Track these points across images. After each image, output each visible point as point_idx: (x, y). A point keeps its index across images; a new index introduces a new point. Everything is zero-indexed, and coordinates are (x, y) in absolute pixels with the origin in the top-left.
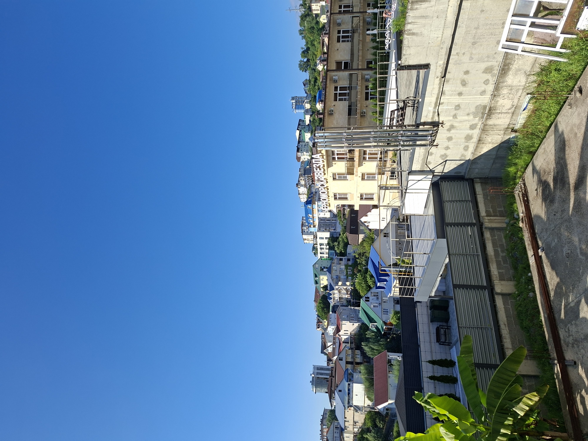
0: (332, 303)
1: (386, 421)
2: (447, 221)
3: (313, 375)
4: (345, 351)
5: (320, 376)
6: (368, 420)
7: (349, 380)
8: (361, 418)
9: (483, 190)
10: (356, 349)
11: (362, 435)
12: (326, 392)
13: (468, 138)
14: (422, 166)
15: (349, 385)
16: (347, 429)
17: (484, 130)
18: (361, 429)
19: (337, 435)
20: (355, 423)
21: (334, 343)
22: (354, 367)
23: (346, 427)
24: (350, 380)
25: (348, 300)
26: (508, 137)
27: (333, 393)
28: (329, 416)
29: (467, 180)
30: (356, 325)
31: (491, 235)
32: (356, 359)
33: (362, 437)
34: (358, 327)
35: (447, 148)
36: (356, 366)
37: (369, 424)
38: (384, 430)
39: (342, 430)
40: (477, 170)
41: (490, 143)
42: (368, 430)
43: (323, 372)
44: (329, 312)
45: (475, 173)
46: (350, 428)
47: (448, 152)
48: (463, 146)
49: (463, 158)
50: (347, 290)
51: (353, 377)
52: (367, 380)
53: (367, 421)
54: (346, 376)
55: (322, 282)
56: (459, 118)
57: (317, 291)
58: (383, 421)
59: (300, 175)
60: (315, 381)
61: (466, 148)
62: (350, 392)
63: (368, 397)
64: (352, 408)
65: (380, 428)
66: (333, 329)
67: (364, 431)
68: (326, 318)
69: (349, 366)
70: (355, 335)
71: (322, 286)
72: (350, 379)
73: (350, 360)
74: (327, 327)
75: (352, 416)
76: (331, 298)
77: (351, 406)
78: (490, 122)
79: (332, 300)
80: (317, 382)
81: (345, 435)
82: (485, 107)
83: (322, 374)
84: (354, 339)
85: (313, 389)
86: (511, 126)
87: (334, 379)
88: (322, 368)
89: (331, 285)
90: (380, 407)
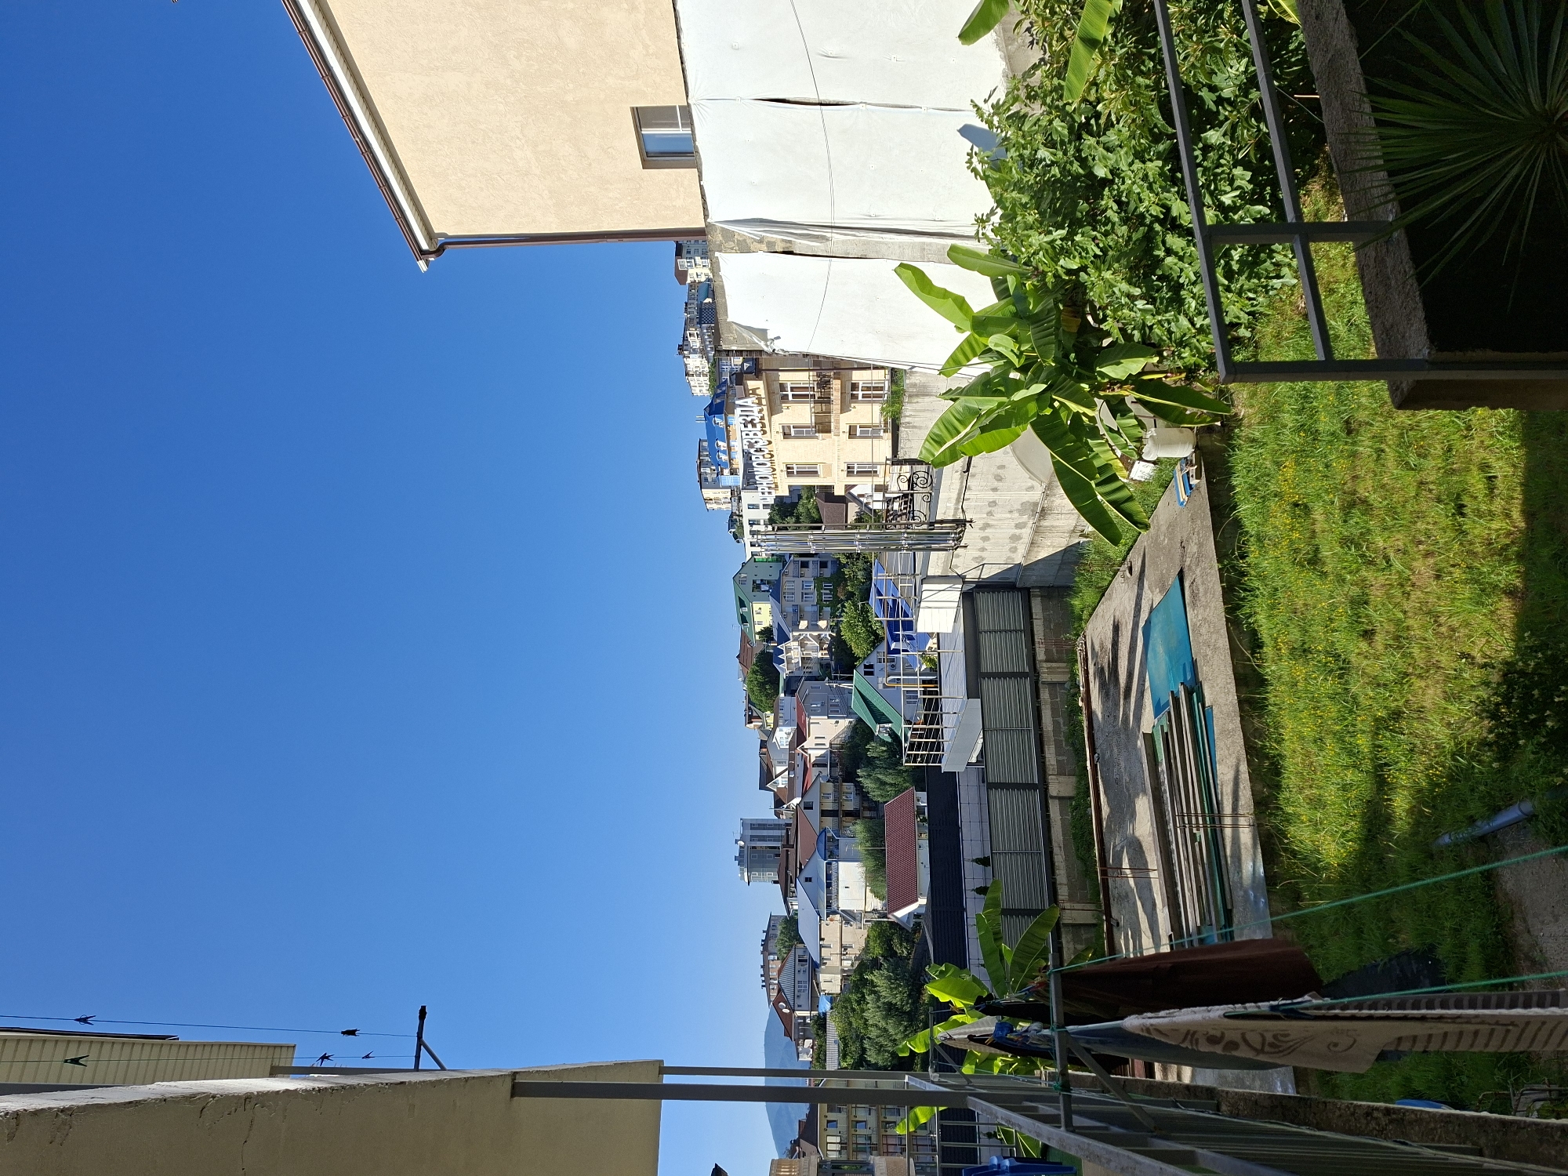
0: (784, 671)
1: (914, 942)
2: (983, 670)
3: (742, 843)
4: (817, 785)
5: (759, 844)
6: (875, 941)
7: (828, 854)
8: (857, 937)
9: (1044, 609)
10: (844, 782)
11: (861, 975)
12: (775, 882)
13: (1015, 538)
14: (944, 569)
15: (829, 864)
16: (825, 963)
17: (1037, 531)
18: (858, 962)
19: (803, 977)
20: (845, 950)
21: (791, 768)
22: (840, 822)
23: (823, 959)
24: (832, 855)
25: (824, 662)
26: (1076, 541)
27: (792, 882)
28: (782, 932)
29: (1020, 590)
30: (844, 723)
31: (1050, 694)
32: (845, 803)
33: (862, 979)
34: (848, 727)
35: (983, 549)
36: (844, 819)
37: (877, 951)
38: (910, 962)
39: (815, 967)
40: (1034, 578)
41: (1049, 546)
42: (875, 965)
43: (765, 833)
44: (778, 694)
45: (1032, 580)
46: (834, 961)
47: (984, 554)
48: (1008, 547)
49: (1009, 561)
50: (819, 639)
51: (837, 847)
52: (870, 854)
53: (872, 943)
54: (822, 846)
55: (757, 618)
56: (997, 516)
57: (745, 639)
58: (908, 941)
59: (688, 324)
60: (745, 856)
61: (1014, 550)
62: (830, 881)
63: (872, 891)
64: (838, 917)
65: (901, 958)
66: (789, 734)
67: (866, 965)
68: (771, 708)
69: (829, 822)
70: (842, 748)
71: (758, 628)
72: (832, 853)
73: (829, 805)
74: (774, 730)
75: (838, 935)
76: (782, 661)
77: (835, 913)
78: (1045, 523)
79: (784, 666)
80: (752, 858)
81: (822, 977)
82: (1036, 504)
83: (762, 838)
84: (840, 755)
85: (742, 874)
86: (1080, 528)
87: (792, 851)
88: (762, 826)
89: (780, 628)
90: (901, 913)
